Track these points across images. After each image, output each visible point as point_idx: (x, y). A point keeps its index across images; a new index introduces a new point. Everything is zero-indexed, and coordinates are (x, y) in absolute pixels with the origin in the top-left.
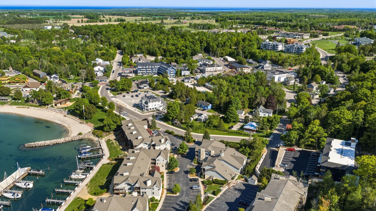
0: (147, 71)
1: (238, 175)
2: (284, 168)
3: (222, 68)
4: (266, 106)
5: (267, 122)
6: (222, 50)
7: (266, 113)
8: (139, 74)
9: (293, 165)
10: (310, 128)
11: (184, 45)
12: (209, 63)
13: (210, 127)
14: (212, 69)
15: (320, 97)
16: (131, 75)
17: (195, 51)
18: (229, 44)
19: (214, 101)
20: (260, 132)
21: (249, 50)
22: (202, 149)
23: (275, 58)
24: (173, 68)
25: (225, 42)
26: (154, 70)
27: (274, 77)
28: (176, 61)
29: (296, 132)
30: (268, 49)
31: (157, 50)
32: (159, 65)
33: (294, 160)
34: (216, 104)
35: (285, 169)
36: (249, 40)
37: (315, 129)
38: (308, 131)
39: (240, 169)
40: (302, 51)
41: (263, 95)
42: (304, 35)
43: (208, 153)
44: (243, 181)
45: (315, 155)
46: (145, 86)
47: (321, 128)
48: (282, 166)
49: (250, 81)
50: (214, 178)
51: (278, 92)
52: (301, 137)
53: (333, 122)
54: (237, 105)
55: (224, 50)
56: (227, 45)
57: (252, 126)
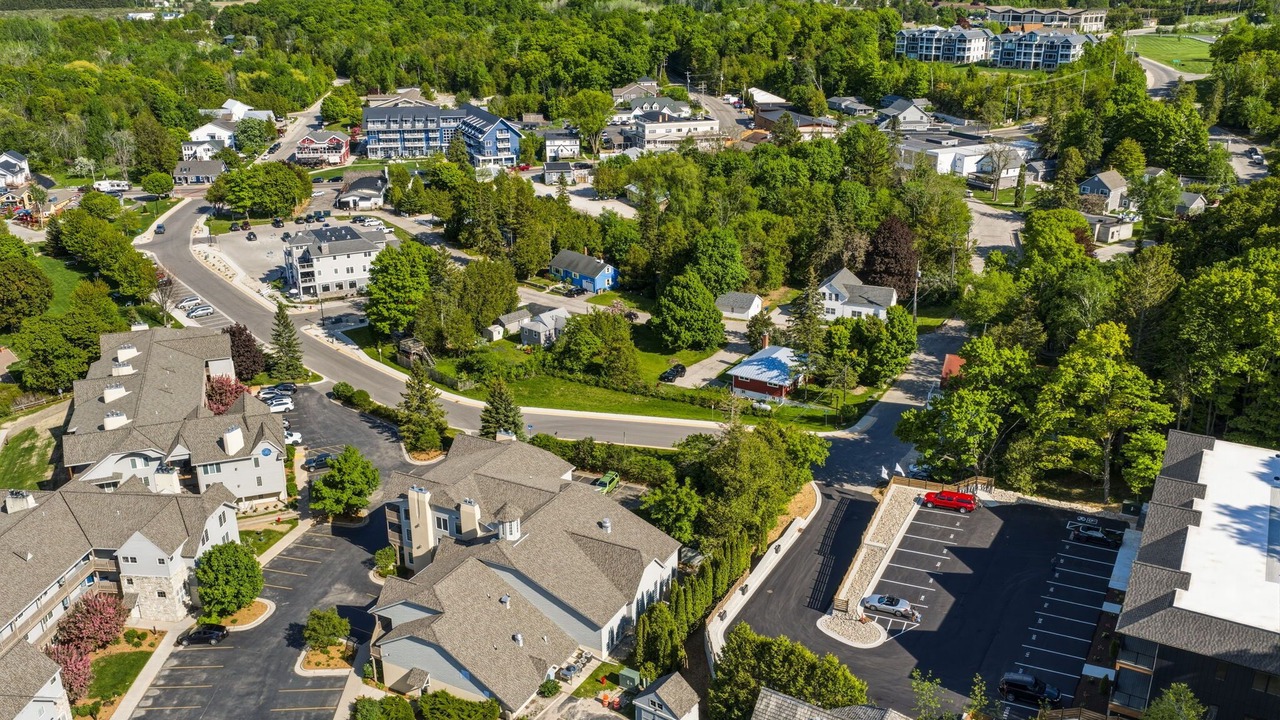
0: (408, 144)
1: (594, 665)
2: (882, 622)
3: (716, 128)
4: (867, 275)
5: (851, 348)
6: (737, 67)
7: (861, 304)
8: (372, 157)
9: (948, 600)
10: (1069, 376)
11: (585, 47)
12: (674, 112)
13: (571, 371)
14: (674, 130)
15: (1135, 233)
16: (334, 158)
17: (624, 68)
18: (766, 42)
19: (627, 252)
20: (812, 396)
21: (842, 61)
22: (412, 495)
23: (950, 87)
24: (509, 129)
25: (753, 35)
26: (435, 139)
27: (936, 157)
28: (544, 110)
29: (985, 398)
30: (927, 58)
31: (483, 70)
32: (455, 120)
33: (962, 568)
34: (634, 266)
35: (891, 633)
36: (847, 23)
37: (1097, 381)
38: (1058, 388)
39: (614, 623)
40: (1067, 56)
41: (864, 223)
42: (1083, 16)
43: (450, 518)
44: (611, 706)
45: (1090, 539)
46: (363, 199)
47: (1133, 371)
48: (877, 611)
49: (815, 167)
50: (434, 686)
51: (935, 210)
52: (1014, 427)
53: (1210, 338)
54: (722, 265)
55: (743, 63)
56: (759, 45)
57: (772, 364)
